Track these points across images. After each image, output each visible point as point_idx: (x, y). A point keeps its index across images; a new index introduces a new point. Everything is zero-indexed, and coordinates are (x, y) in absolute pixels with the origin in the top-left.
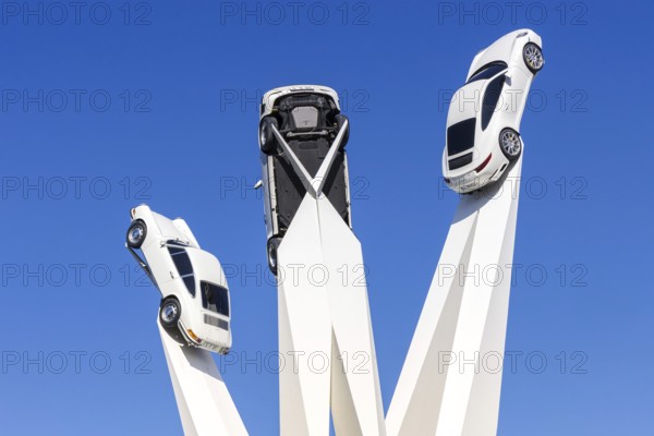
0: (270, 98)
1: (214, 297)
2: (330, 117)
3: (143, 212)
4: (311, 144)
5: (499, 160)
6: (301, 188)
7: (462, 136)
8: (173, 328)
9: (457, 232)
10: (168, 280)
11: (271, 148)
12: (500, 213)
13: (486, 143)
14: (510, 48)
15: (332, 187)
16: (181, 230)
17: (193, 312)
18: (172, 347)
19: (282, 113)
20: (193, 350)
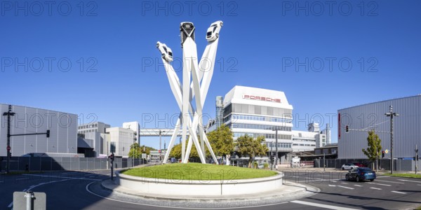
0: (182, 24)
1: (170, 54)
2: (192, 27)
3: (158, 42)
4: (189, 30)
5: (215, 37)
6: (187, 36)
7: (209, 34)
8: (164, 58)
9: (208, 47)
10: (163, 51)
11: (182, 30)
12: (215, 44)
13: (213, 35)
14: (218, 23)
15: (192, 36)
16: (165, 45)
17: (167, 56)
18: (164, 61)
19: (184, 26)
20: (167, 61)
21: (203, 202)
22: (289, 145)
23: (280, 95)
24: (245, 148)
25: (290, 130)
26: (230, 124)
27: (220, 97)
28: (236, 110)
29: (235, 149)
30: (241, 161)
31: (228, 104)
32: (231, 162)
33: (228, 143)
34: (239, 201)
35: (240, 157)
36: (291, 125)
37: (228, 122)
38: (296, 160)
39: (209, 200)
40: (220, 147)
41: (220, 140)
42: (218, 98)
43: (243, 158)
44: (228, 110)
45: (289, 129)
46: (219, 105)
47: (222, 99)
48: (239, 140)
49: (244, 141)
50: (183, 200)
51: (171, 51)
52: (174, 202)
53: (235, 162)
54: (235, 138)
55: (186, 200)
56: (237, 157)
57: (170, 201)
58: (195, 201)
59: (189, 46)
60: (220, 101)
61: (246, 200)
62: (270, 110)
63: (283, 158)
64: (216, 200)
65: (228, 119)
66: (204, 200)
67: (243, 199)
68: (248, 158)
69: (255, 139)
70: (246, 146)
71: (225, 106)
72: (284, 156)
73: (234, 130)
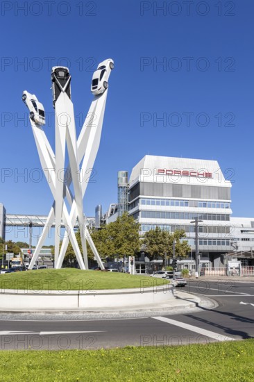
0: (54, 68)
1: (41, 113)
2: (67, 75)
3: (25, 92)
4: (63, 80)
5: (103, 88)
6: (60, 90)
7: (95, 82)
8: (33, 119)
9: (93, 103)
10: (32, 109)
11: (54, 80)
12: (103, 99)
13: (100, 84)
14: (107, 63)
15: (67, 91)
16: (34, 97)
17: (37, 116)
18: (32, 122)
19: (56, 73)
20: (37, 124)
21: (47, 315)
22: (226, 241)
23: (212, 166)
24: (155, 247)
25: (228, 219)
26: (138, 212)
27: (124, 172)
28: (145, 192)
29: (142, 247)
30: (152, 265)
31: (135, 182)
32: (137, 267)
33: (131, 240)
34: (92, 314)
35: (151, 259)
36: (229, 211)
37: (134, 210)
38: (234, 264)
39: (58, 312)
40: (120, 246)
41: (120, 235)
42: (121, 174)
43: (155, 261)
44: (135, 190)
45: (226, 217)
46: (123, 184)
47: (127, 175)
48: (147, 235)
49: (156, 236)
50: (26, 312)
51: (43, 109)
52: (16, 315)
53: (143, 267)
54: (142, 233)
55: (29, 312)
56: (147, 260)
57: (10, 314)
58: (39, 314)
59: (64, 106)
60: (124, 178)
61: (101, 314)
62: (195, 190)
63: (217, 261)
64: (66, 313)
65: (135, 204)
66: (50, 313)
67: (98, 312)
68: (162, 261)
69: (172, 233)
70: (157, 244)
71: (131, 184)
72: (219, 259)
73: (141, 220)
